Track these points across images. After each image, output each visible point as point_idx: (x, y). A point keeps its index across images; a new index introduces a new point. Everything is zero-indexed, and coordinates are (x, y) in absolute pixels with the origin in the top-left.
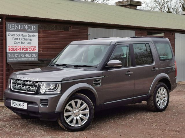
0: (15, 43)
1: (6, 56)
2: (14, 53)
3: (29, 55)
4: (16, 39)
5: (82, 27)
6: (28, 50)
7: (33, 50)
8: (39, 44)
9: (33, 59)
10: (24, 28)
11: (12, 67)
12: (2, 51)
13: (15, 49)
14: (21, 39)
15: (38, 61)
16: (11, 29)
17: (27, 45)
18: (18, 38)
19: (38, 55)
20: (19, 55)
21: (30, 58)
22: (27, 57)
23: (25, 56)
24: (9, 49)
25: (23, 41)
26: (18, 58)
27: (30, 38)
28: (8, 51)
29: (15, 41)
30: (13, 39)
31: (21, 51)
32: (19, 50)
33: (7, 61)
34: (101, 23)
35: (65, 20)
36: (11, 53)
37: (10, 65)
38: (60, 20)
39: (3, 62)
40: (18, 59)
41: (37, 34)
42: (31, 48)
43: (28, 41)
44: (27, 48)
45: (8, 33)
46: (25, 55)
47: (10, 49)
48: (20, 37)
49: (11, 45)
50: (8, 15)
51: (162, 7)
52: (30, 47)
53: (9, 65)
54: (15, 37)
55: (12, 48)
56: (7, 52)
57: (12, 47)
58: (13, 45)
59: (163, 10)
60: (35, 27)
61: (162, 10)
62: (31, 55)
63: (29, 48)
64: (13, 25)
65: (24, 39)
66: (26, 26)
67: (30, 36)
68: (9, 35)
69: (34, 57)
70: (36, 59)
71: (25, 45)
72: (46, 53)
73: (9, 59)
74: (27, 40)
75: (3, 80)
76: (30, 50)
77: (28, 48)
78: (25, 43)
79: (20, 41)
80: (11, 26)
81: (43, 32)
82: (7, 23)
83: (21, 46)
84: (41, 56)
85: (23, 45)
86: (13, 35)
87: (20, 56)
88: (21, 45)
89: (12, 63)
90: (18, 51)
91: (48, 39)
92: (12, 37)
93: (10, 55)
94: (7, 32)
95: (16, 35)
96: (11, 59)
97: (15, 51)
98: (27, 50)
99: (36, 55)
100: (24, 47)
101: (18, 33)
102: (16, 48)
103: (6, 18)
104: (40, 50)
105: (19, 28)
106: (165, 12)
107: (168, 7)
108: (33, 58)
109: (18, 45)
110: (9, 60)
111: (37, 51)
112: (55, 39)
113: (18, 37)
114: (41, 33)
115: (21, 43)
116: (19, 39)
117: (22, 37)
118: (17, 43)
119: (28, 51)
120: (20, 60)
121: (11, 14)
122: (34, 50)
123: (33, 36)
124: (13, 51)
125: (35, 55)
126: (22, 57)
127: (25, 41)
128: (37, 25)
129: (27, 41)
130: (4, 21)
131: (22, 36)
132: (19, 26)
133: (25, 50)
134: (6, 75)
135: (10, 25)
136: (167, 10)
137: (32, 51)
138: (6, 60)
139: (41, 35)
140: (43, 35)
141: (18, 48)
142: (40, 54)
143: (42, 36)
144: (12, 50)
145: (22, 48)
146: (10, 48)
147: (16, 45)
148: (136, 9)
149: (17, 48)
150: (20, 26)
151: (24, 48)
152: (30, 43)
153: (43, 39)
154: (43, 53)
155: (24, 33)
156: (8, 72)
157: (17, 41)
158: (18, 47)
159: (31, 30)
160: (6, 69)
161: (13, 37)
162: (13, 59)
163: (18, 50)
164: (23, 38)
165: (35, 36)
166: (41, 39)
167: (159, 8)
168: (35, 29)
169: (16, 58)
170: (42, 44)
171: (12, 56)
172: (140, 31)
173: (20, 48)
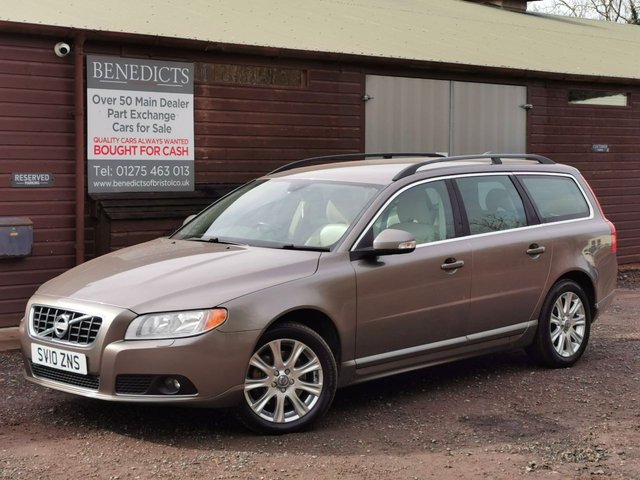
0: (117, 127)
1: (86, 173)
2: (113, 164)
3: (164, 169)
4: (118, 115)
5: (344, 72)
6: (161, 152)
7: (177, 152)
8: (195, 134)
9: (178, 183)
10: (146, 77)
11: (106, 210)
12: (72, 155)
13: (117, 149)
14: (137, 116)
15: (193, 190)
16: (103, 78)
17: (158, 136)
18: (125, 112)
19: (196, 171)
20: (129, 171)
21: (168, 178)
22: (157, 178)
23: (149, 173)
24: (95, 150)
25: (143, 122)
26: (125, 178)
27: (166, 110)
28: (91, 156)
29: (117, 120)
30: (110, 112)
31: (138, 157)
32: (130, 150)
33: (90, 191)
34: (412, 58)
35: (286, 49)
36: (103, 163)
37: (100, 204)
38: (269, 47)
39: (74, 193)
40: (128, 184)
41: (192, 95)
42: (170, 146)
43: (161, 122)
44: (159, 145)
45: (91, 92)
46: (149, 169)
47: (99, 151)
48: (133, 106)
49: (101, 136)
50: (94, 32)
51: (611, 5)
52: (167, 141)
53: (97, 203)
54: (117, 107)
55: (105, 144)
56: (89, 158)
57: (105, 140)
58: (111, 134)
59: (615, 15)
60: (183, 72)
61: (613, 15)
62: (171, 170)
63: (164, 145)
64: (109, 67)
65: (145, 116)
66: (154, 70)
67: (169, 104)
68: (96, 99)
69: (182, 178)
70: (187, 183)
71: (150, 135)
72: (220, 162)
73: (96, 184)
74: (157, 116)
75: (75, 253)
76: (167, 151)
77: (162, 146)
78: (151, 127)
79: (134, 123)
80: (103, 69)
81: (210, 90)
82: (89, 57)
83: (138, 140)
84: (203, 174)
85: (145, 136)
86: (111, 101)
87: (134, 173)
88: (137, 135)
89: (104, 197)
90: (127, 157)
91: (228, 115)
92: (107, 106)
93: (99, 170)
94: (89, 90)
95: (118, 101)
96: (103, 184)
97: (117, 157)
98: (156, 151)
99: (188, 171)
100: (148, 141)
101: (126, 93)
102: (120, 144)
103: (85, 42)
104: (203, 154)
105: (129, 76)
106: (623, 21)
107: (632, 7)
108: (176, 179)
109: (128, 135)
110: (97, 186)
111: (191, 157)
112: (251, 113)
113: (128, 109)
114: (205, 92)
115: (135, 128)
116: (128, 115)
117: (141, 109)
118: (124, 128)
119: (162, 157)
120: (133, 185)
121: (103, 29)
122: (182, 153)
123: (178, 104)
124: (109, 157)
125: (185, 169)
126: (139, 178)
127: (150, 122)
128: (192, 65)
129: (156, 122)
130: (79, 50)
131: (139, 104)
132: (129, 68)
133: (150, 151)
134: (86, 238)
135: (98, 66)
136: (629, 15)
137: (173, 157)
138: (86, 187)
139: (205, 101)
140: (213, 101)
141: (128, 145)
142: (199, 164)
143: (207, 105)
144: (105, 150)
145: (139, 145)
146: (98, 144)
147: (119, 135)
148: (524, 12)
149: (124, 145)
150: (135, 69)
151: (147, 145)
152: (168, 130)
153: (211, 114)
154: (209, 162)
155: (146, 95)
156: (92, 229)
157: (122, 121)
158: (127, 141)
159: (171, 82)
160: (85, 219)
161: (112, 107)
162: (109, 184)
163: (124, 152)
164: (144, 109)
165: (183, 105)
166: (205, 114)
167: (602, 9)
168: (185, 80)
169: (119, 179)
170: (207, 132)
171: (105, 172)
172: (545, 87)
173: (131, 144)
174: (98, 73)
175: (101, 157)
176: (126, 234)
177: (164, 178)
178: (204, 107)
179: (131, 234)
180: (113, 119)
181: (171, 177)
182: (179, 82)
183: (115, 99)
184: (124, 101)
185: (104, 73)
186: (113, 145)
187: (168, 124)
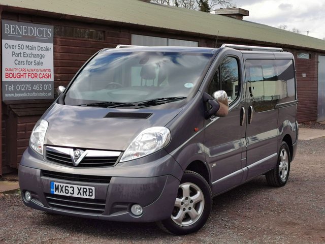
0: (17, 62)
2: (15, 83)
3: (39, 86)
4: (17, 55)
5: (122, 33)
6: (38, 77)
7: (46, 77)
8: (54, 66)
9: (46, 94)
10: (31, 34)
11: (14, 110)
13: (16, 75)
14: (26, 55)
15: (53, 98)
16: (10, 34)
17: (36, 67)
18: (21, 53)
19: (54, 87)
20: (23, 87)
21: (41, 92)
22: (36, 91)
23: (32, 88)
24: (6, 75)
25: (30, 59)
26: (21, 92)
27: (41, 52)
28: (4, 79)
29: (17, 58)
30: (13, 54)
31: (27, 79)
32: (23, 76)
33: (3, 100)
36: (10, 83)
37: (10, 107)
38: (89, 18)
40: (22, 95)
41: (53, 44)
42: (42, 73)
43: (38, 60)
45: (4, 42)
46: (32, 86)
47: (8, 76)
48: (25, 50)
49: (9, 67)
50: (7, 7)
52: (41, 70)
53: (8, 107)
54: (17, 51)
55: (11, 72)
56: (3, 80)
57: (11, 70)
58: (14, 66)
60: (48, 30)
62: (43, 87)
64: (13, 27)
65: (30, 56)
66: (34, 29)
67: (41, 49)
68: (7, 46)
69: (48, 91)
70: (50, 94)
71: (33, 67)
72: (65, 82)
73: (6, 95)
74: (36, 56)
76: (41, 76)
77: (38, 73)
78: (33, 62)
79: (25, 59)
80: (10, 28)
81: (61, 41)
82: (3, 21)
83: (27, 70)
85: (30, 67)
86: (13, 47)
87: (25, 89)
88: (26, 67)
89: (12, 103)
90: (22, 79)
91: (69, 55)
92: (12, 50)
93: (8, 87)
94: (3, 40)
95: (17, 47)
96: (10, 95)
97: (17, 79)
98: (35, 76)
99: (51, 87)
100: (32, 70)
101: (21, 43)
102: (18, 72)
103: (2, 12)
104: (58, 78)
105: (22, 33)
108: (45, 92)
109: (22, 67)
110: (8, 96)
111: (52, 79)
112: (80, 55)
113: (21, 51)
114: (59, 43)
115: (25, 62)
116: (22, 55)
117: (28, 52)
118: (20, 63)
119: (38, 79)
120: (24, 96)
122: (48, 77)
123: (46, 49)
124: (13, 79)
125: (49, 86)
126: (27, 92)
127: (32, 59)
128: (53, 27)
129: (35, 59)
131: (27, 49)
132: (23, 28)
133: (33, 76)
134: (3, 127)
135: (7, 27)
137: (44, 80)
138: (2, 97)
139: (58, 47)
140: (62, 48)
141: (22, 72)
142: (56, 83)
144: (11, 75)
145: (27, 72)
146: (7, 72)
147: (18, 67)
149: (20, 72)
150: (25, 29)
151: (31, 73)
152: (41, 64)
153: (61, 55)
154: (61, 82)
155: (31, 44)
157: (19, 59)
158: (22, 70)
159: (43, 36)
160: (2, 116)
161: (14, 50)
162: (13, 95)
163: (20, 77)
164: (30, 52)
165: (48, 49)
166: (58, 55)
168: (49, 35)
169: (18, 92)
170: (59, 65)
171: (11, 88)
172: (206, 42)
173: (24, 72)
174: (7, 30)
175: (9, 79)
176: (25, 124)
177: (39, 91)
178: (58, 51)
179: (28, 124)
180: (15, 58)
181: (43, 91)
182: (46, 37)
183: (16, 46)
184: (20, 47)
185: (10, 30)
186: (15, 72)
187: (41, 61)
